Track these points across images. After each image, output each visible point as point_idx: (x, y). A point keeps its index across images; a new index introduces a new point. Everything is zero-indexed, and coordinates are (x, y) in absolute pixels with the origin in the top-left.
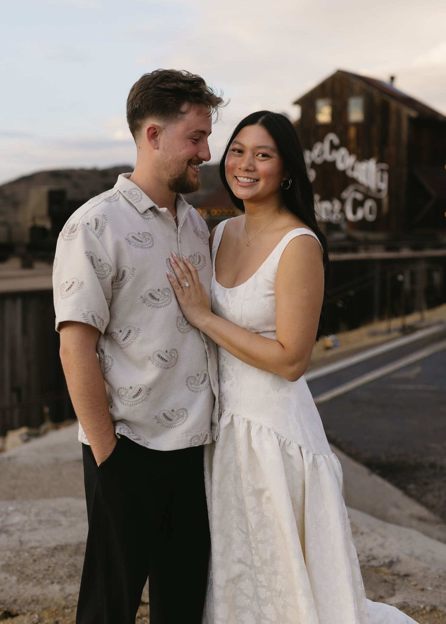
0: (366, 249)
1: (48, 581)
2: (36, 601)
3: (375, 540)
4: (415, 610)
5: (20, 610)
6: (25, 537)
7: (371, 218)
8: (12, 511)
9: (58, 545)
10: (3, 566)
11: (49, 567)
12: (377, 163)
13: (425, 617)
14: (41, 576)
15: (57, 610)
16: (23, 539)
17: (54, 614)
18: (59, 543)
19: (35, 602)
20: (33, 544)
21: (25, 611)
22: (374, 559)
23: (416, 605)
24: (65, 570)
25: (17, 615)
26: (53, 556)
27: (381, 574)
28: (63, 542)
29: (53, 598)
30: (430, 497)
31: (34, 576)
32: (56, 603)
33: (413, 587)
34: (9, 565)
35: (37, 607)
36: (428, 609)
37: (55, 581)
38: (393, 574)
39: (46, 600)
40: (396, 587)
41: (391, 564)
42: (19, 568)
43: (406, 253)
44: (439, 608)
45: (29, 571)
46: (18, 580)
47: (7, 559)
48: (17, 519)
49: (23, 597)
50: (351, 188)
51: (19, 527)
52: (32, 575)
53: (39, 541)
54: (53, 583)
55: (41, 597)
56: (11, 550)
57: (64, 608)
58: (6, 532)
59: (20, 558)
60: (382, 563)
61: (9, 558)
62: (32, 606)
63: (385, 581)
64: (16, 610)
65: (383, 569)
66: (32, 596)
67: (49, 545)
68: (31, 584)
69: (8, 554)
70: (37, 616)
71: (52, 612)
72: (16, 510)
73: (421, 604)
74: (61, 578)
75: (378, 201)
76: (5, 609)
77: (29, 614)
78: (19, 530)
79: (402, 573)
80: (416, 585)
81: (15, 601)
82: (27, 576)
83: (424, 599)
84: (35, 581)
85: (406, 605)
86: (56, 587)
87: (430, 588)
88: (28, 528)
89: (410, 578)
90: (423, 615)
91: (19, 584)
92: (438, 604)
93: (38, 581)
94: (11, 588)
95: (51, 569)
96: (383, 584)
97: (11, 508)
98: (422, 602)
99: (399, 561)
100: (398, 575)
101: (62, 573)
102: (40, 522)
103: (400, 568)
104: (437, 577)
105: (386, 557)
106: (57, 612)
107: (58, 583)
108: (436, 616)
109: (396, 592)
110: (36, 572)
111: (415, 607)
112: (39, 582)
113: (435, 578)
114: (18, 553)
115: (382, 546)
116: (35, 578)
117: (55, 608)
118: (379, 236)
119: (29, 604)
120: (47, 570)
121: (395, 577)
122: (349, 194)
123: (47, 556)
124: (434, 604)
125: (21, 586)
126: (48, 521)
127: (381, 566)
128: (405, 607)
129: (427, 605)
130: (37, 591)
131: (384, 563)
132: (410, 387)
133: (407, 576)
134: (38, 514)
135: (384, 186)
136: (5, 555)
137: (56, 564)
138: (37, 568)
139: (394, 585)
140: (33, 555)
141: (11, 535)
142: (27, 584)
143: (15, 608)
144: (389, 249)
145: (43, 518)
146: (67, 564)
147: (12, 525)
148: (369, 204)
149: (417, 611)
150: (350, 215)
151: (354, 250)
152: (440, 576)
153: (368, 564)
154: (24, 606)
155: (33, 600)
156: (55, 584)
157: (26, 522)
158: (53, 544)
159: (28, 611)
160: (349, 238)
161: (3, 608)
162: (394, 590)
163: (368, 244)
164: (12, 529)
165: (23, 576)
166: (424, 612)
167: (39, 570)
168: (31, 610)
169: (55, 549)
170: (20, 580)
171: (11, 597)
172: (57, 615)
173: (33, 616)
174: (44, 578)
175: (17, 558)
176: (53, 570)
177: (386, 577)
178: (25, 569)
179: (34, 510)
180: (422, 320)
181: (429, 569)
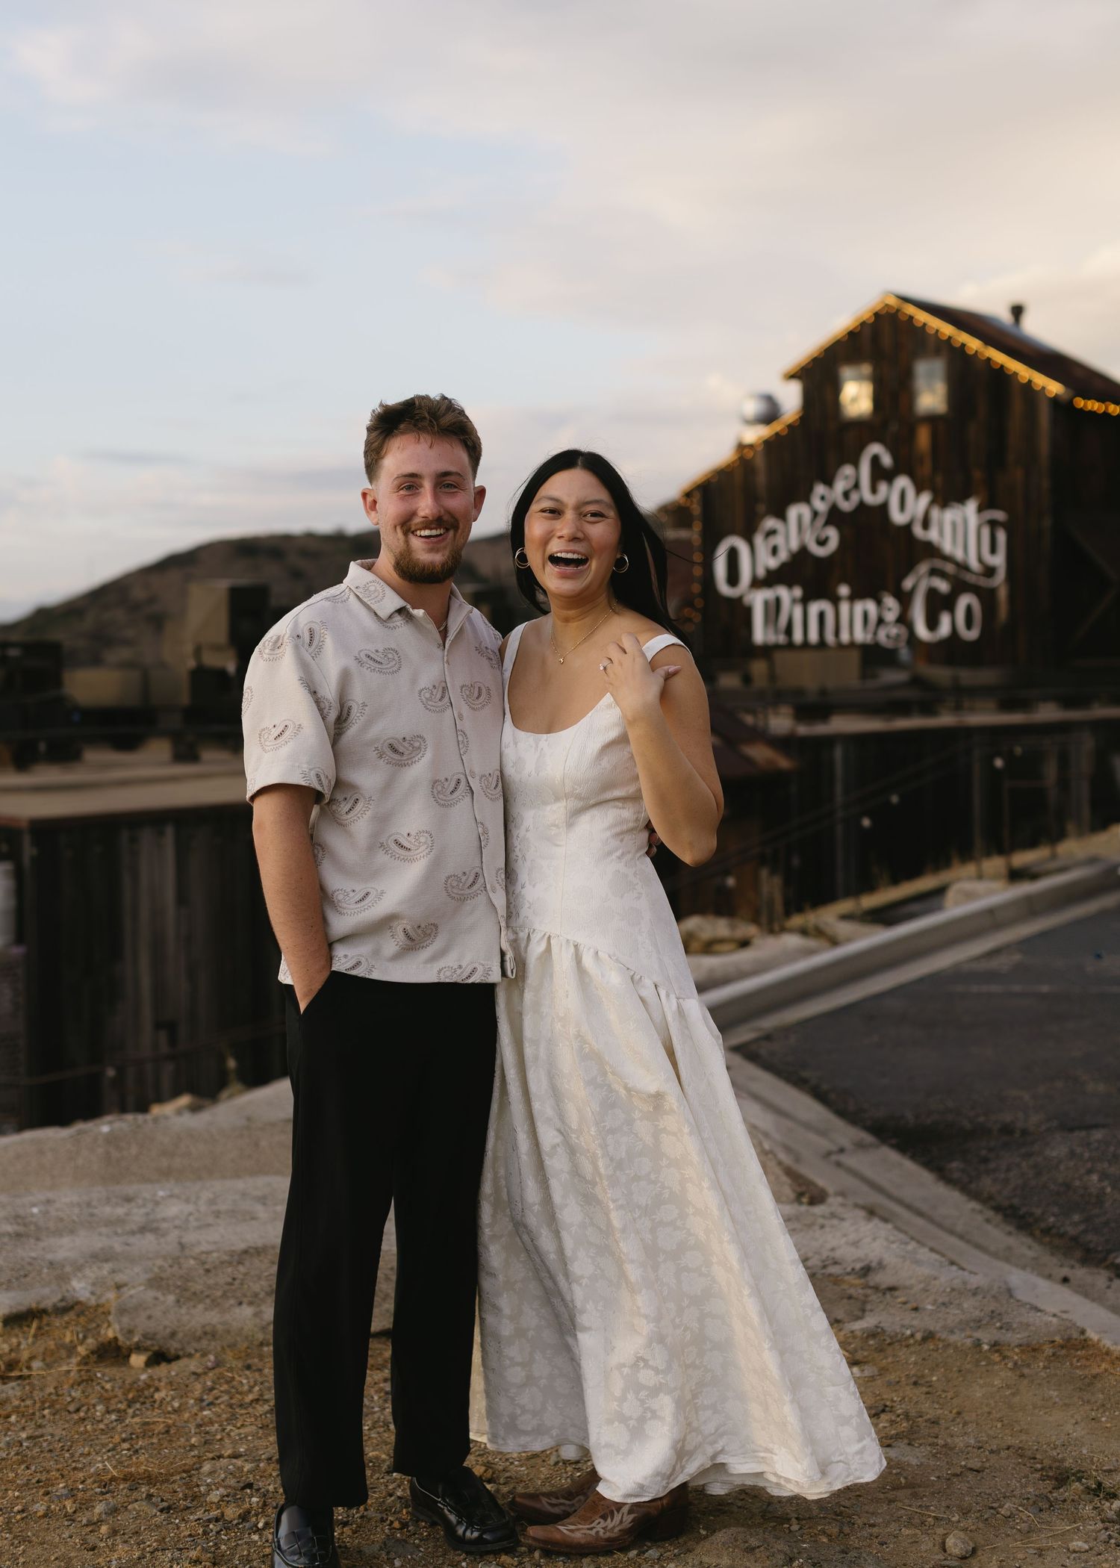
0: (958, 708)
1: (232, 1301)
2: (210, 1333)
3: (845, 1235)
4: (894, 1340)
5: (183, 1349)
6: (190, 1238)
7: (972, 635)
8: (162, 1197)
9: (250, 1247)
10: (149, 1280)
11: (234, 1279)
12: (980, 509)
13: (912, 1349)
14: (219, 1293)
15: (248, 1348)
16: (184, 1240)
17: (243, 1354)
18: (253, 1245)
19: (209, 1337)
20: (204, 1247)
21: (193, 1352)
22: (836, 1263)
23: (898, 1331)
24: (263, 1283)
25: (177, 1358)
26: (240, 1263)
27: (844, 1286)
28: (260, 1243)
29: (242, 1329)
30: (987, 1184)
31: (206, 1294)
32: (247, 1337)
33: (900, 1305)
34: (162, 1279)
35: (213, 1343)
36: (919, 1336)
37: (245, 1300)
38: (866, 1286)
39: (228, 1332)
40: (868, 1307)
41: (866, 1270)
42: (179, 1283)
43: (1047, 713)
44: (938, 1335)
45: (197, 1287)
46: (178, 1301)
47: (156, 1270)
48: (173, 1209)
49: (187, 1328)
50: (923, 568)
51: (177, 1222)
52: (202, 1292)
53: (215, 1243)
54: (240, 1303)
55: (220, 1328)
56: (165, 1258)
57: (262, 1344)
58: (155, 1231)
59: (180, 1268)
60: (849, 1269)
61: (160, 1267)
62: (204, 1343)
63: (850, 1297)
64: (176, 1350)
65: (847, 1278)
66: (204, 1326)
67: (233, 1248)
68: (201, 1307)
69: (159, 1262)
70: (212, 1357)
71: (240, 1352)
72: (171, 1196)
73: (907, 1329)
74: (256, 1295)
75: (987, 596)
76: (156, 1348)
77: (198, 1355)
78: (176, 1227)
79: (884, 1286)
80: (905, 1303)
81: (173, 1334)
82: (195, 1293)
83: (915, 1323)
84: (208, 1301)
85: (879, 1330)
86: (247, 1311)
87: (930, 1307)
88: (194, 1224)
89: (896, 1293)
90: (907, 1346)
91: (180, 1307)
92: (937, 1328)
93: (213, 1301)
94: (164, 1313)
95: (237, 1282)
96: (845, 1301)
97: (161, 1193)
98: (912, 1326)
99: (881, 1265)
100: (876, 1288)
101: (256, 1288)
102: (217, 1214)
103: (882, 1279)
104: (948, 1290)
105: (859, 1260)
106: (249, 1351)
107: (250, 1303)
108: (932, 1347)
109: (867, 1313)
110: (209, 1287)
111: (897, 1334)
112: (215, 1304)
113: (944, 1291)
114: (176, 1261)
115: (855, 1244)
116: (208, 1296)
117: (245, 1345)
118: (986, 676)
119: (200, 1339)
120: (231, 1284)
121: (869, 1291)
122: (920, 581)
123: (230, 1263)
124: (932, 1329)
125: (183, 1311)
126: (232, 1213)
127: (849, 1274)
128: (878, 1333)
129: (918, 1331)
130: (213, 1317)
131: (853, 1269)
132: (995, 988)
133: (892, 1289)
134: (212, 1202)
135: (999, 560)
136: (154, 1265)
137: (246, 1274)
138: (211, 1282)
139: (864, 1303)
140: (204, 1263)
141: (163, 1235)
142: (194, 1306)
143: (173, 1346)
144: (1007, 705)
145: (223, 1207)
146: (266, 1274)
147: (164, 1220)
148: (964, 601)
149: (899, 1341)
150: (922, 631)
151: (928, 708)
152: (953, 1290)
153: (824, 1271)
154: (189, 1343)
155: (205, 1333)
156: (244, 1306)
157: (190, 1214)
158: (242, 1246)
159: (196, 1351)
160: (917, 681)
161: (153, 1345)
162: (864, 1311)
163: (961, 696)
164: (164, 1225)
165: (187, 1294)
166: (911, 1341)
167: (216, 1284)
168: (202, 1350)
169: (246, 1252)
170: (182, 1300)
171: (165, 1327)
172: (248, 1355)
173: (206, 1359)
174: (224, 1296)
175: (176, 1268)
176: (242, 1284)
177: (852, 1291)
178: (190, 1284)
179: (206, 1195)
180: (1054, 856)
181: (935, 1279)
